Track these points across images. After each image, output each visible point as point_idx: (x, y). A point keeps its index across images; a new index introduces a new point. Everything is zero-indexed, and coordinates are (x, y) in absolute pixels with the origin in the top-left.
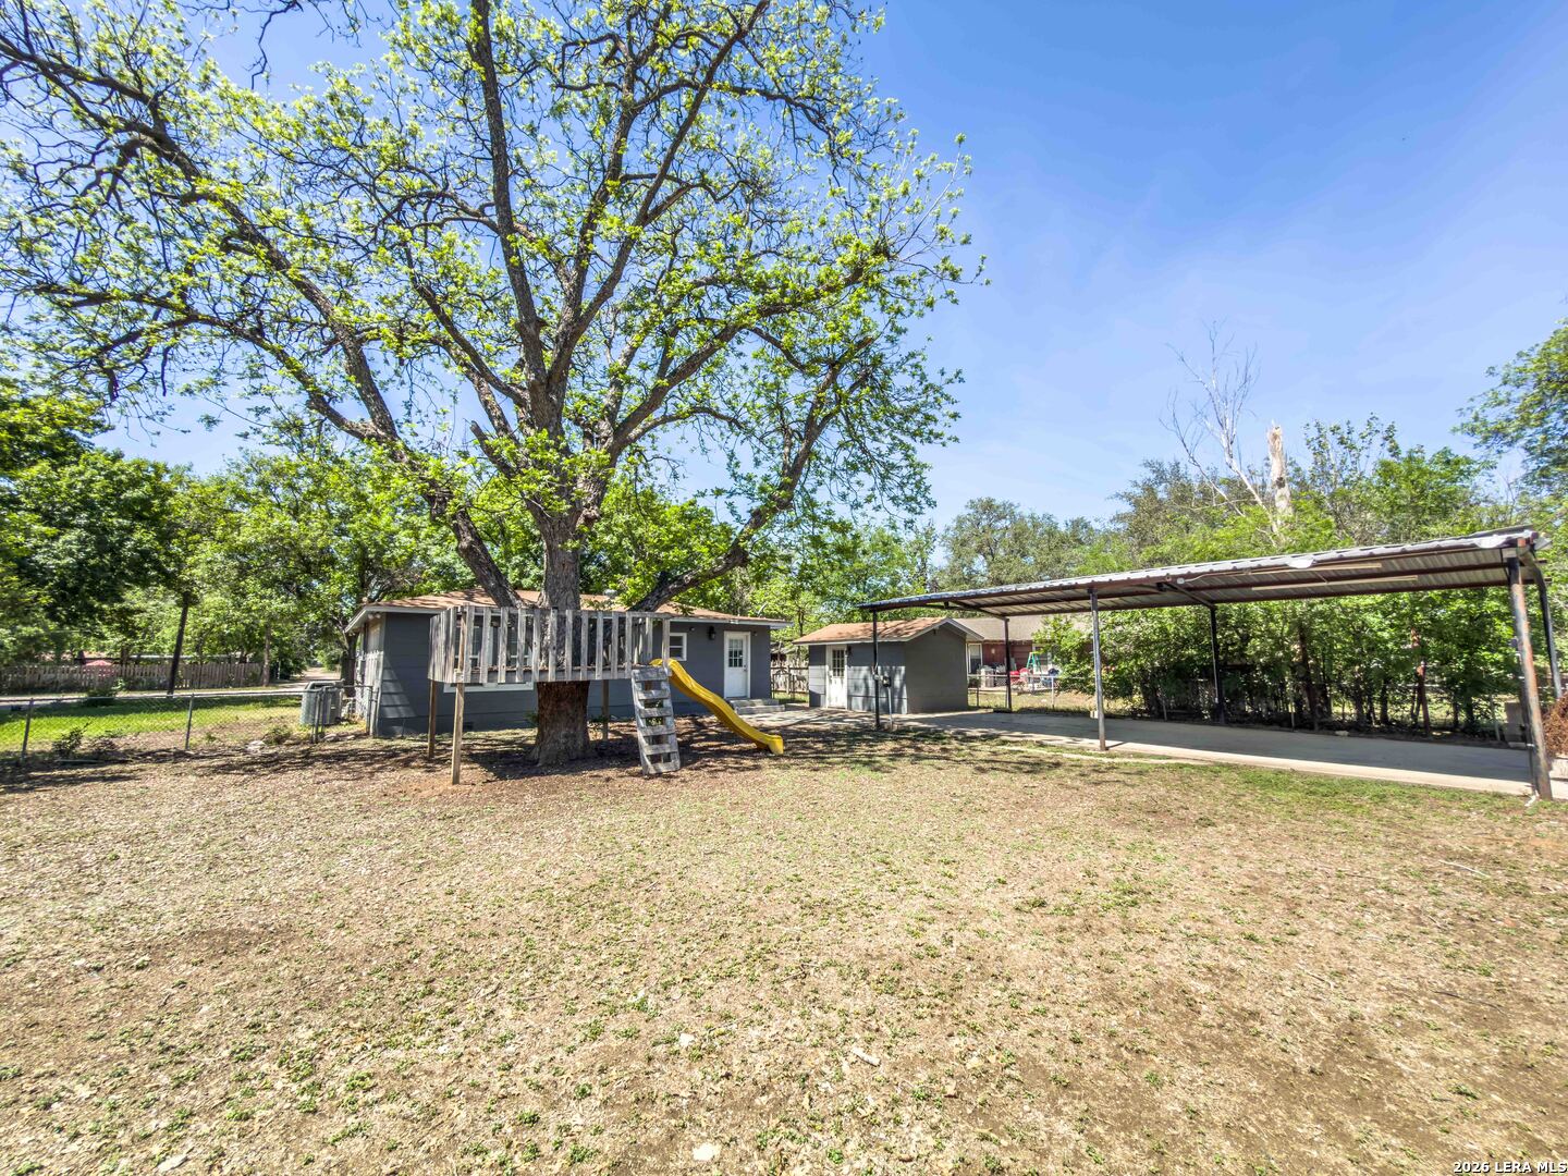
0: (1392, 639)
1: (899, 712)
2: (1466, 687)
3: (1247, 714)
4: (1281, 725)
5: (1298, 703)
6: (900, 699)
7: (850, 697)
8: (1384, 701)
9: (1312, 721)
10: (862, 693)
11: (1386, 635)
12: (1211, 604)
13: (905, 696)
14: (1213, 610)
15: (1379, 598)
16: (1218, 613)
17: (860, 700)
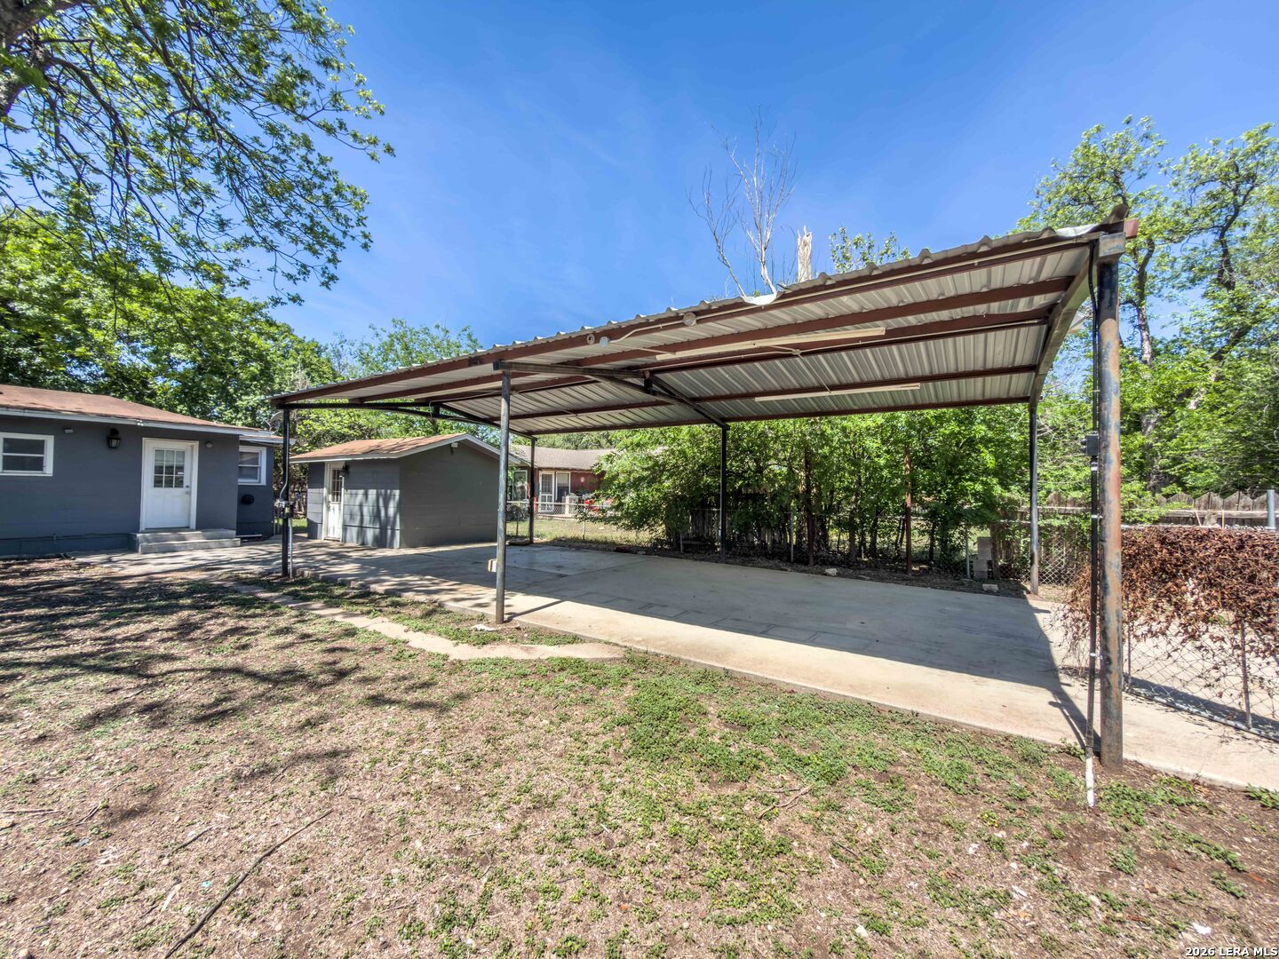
0: (886, 466)
1: (391, 547)
2: (945, 518)
3: (752, 547)
4: (780, 559)
5: (799, 537)
6: (393, 530)
7: (345, 527)
8: (873, 532)
9: (810, 557)
10: (357, 523)
11: (882, 462)
12: (723, 421)
13: (398, 527)
14: (725, 429)
15: (879, 418)
16: (730, 433)
17: (355, 530)
